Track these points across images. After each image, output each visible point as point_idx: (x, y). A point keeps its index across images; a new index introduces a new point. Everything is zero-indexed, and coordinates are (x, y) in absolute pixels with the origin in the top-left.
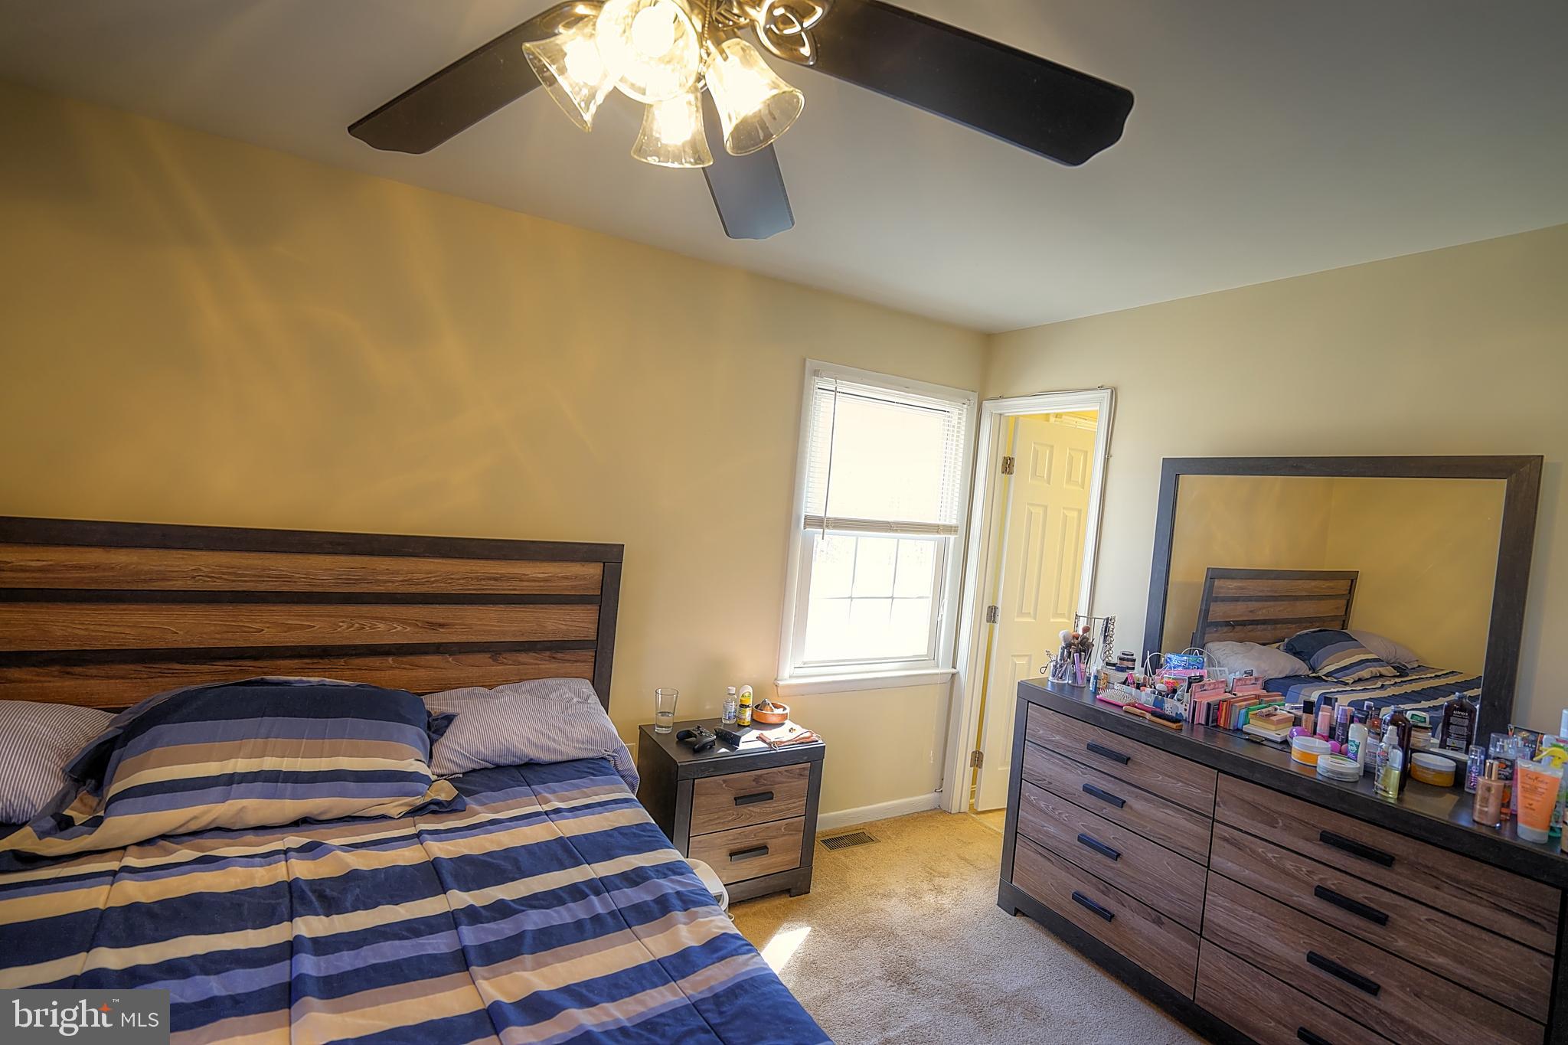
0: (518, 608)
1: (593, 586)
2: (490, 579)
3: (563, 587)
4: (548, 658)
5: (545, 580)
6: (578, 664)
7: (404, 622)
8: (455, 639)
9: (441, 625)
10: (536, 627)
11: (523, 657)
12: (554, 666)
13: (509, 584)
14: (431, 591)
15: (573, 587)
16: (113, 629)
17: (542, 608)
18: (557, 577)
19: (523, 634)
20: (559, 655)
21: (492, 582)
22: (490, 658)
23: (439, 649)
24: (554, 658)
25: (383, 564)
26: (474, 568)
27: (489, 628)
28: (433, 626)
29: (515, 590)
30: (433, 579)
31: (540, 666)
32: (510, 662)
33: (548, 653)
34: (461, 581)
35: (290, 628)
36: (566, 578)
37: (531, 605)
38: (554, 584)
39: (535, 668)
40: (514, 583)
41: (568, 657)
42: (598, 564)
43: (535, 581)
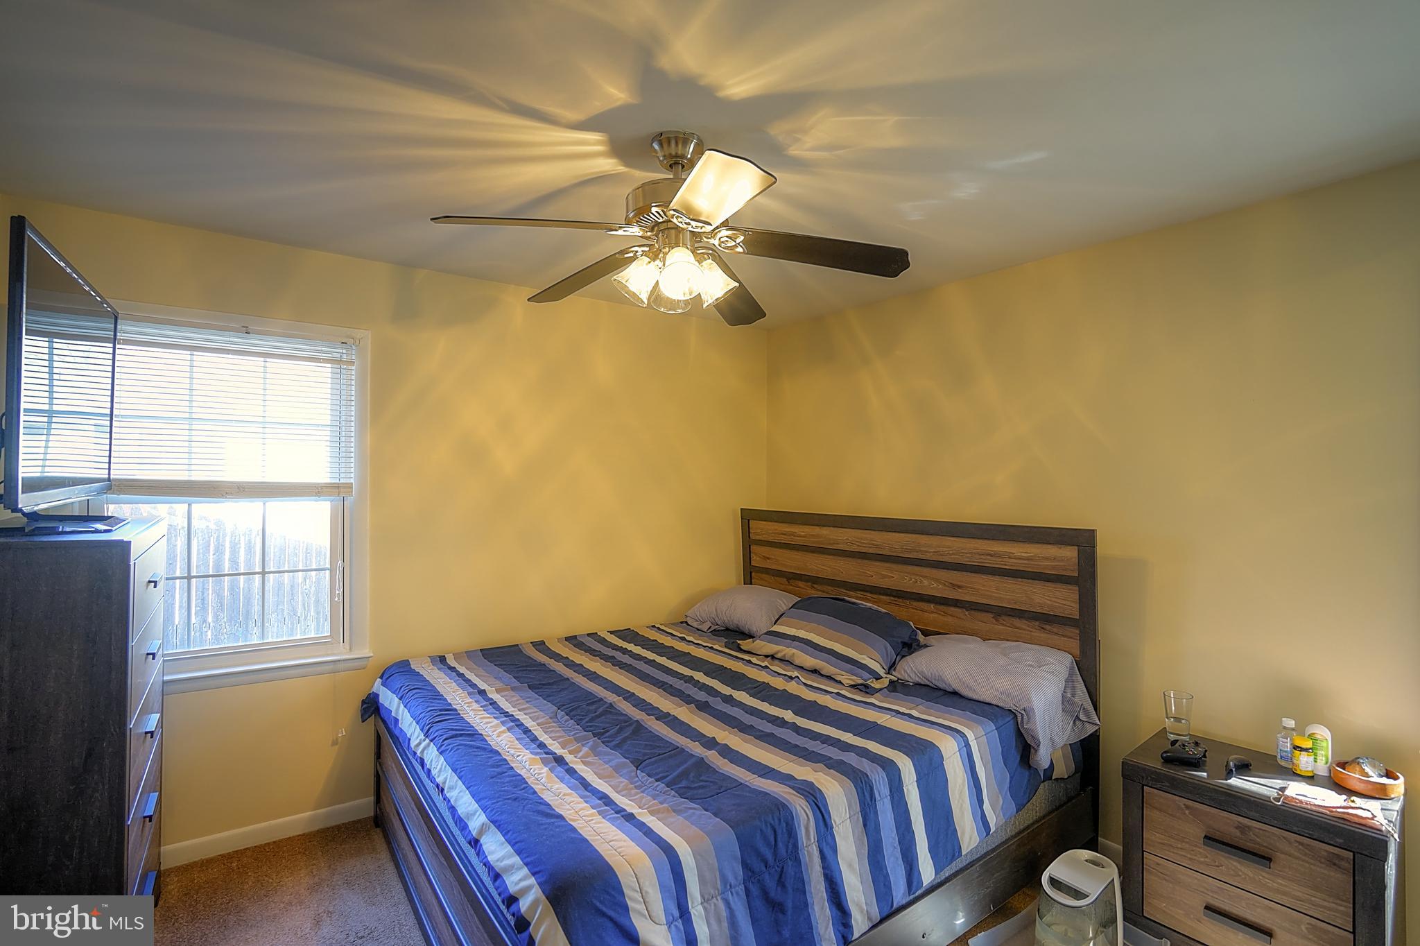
0: (1010, 580)
1: (1072, 568)
2: (988, 555)
3: (1044, 567)
4: (1037, 627)
5: (1028, 559)
6: (1066, 639)
7: (936, 580)
8: (967, 598)
9: (960, 587)
10: (1024, 599)
11: (1017, 622)
12: (1044, 635)
13: (1001, 560)
14: (950, 560)
15: (1054, 568)
16: (824, 567)
17: (1029, 583)
18: (1039, 557)
19: (1015, 603)
20: (1048, 627)
21: (989, 557)
22: (993, 618)
23: (956, 603)
24: (1043, 628)
25: (923, 540)
26: (976, 545)
27: (989, 593)
28: (955, 586)
29: (1005, 565)
30: (951, 552)
31: (1032, 633)
32: (1008, 625)
33: (1037, 623)
34: (968, 555)
35: (884, 577)
36: (1046, 559)
37: (1020, 579)
38: (1036, 563)
39: (1028, 634)
40: (1005, 560)
41: (1055, 630)
42: (1074, 547)
43: (1020, 559)
